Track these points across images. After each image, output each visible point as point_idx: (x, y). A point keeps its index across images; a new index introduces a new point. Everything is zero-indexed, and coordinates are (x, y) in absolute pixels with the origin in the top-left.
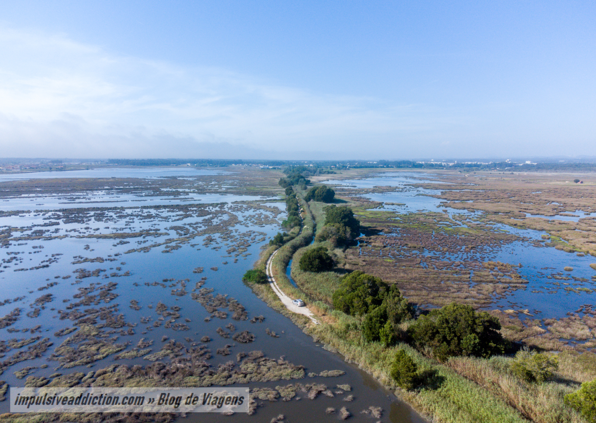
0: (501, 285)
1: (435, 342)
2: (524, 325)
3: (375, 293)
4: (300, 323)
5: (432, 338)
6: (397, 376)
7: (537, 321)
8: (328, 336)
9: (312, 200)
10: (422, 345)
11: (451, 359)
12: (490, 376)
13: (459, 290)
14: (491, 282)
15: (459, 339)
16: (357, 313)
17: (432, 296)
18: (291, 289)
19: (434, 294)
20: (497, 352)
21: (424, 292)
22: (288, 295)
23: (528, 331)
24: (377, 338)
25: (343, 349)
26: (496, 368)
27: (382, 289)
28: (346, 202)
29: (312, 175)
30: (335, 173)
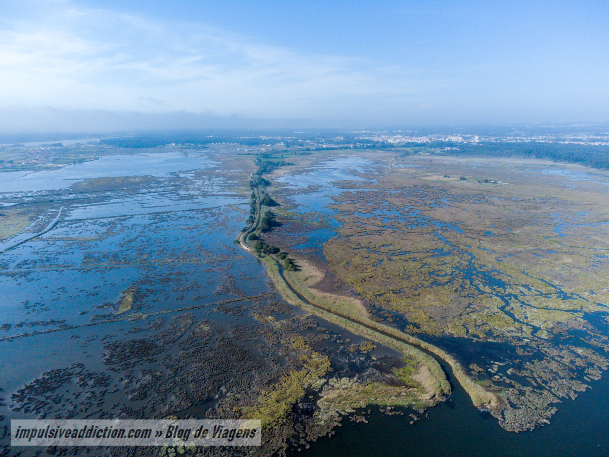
4: (246, 251)
8: (251, 253)
9: (262, 205)
14: (297, 242)
16: (257, 247)
18: (245, 244)
22: (244, 246)
28: (279, 205)
29: (276, 169)
30: (294, 165)
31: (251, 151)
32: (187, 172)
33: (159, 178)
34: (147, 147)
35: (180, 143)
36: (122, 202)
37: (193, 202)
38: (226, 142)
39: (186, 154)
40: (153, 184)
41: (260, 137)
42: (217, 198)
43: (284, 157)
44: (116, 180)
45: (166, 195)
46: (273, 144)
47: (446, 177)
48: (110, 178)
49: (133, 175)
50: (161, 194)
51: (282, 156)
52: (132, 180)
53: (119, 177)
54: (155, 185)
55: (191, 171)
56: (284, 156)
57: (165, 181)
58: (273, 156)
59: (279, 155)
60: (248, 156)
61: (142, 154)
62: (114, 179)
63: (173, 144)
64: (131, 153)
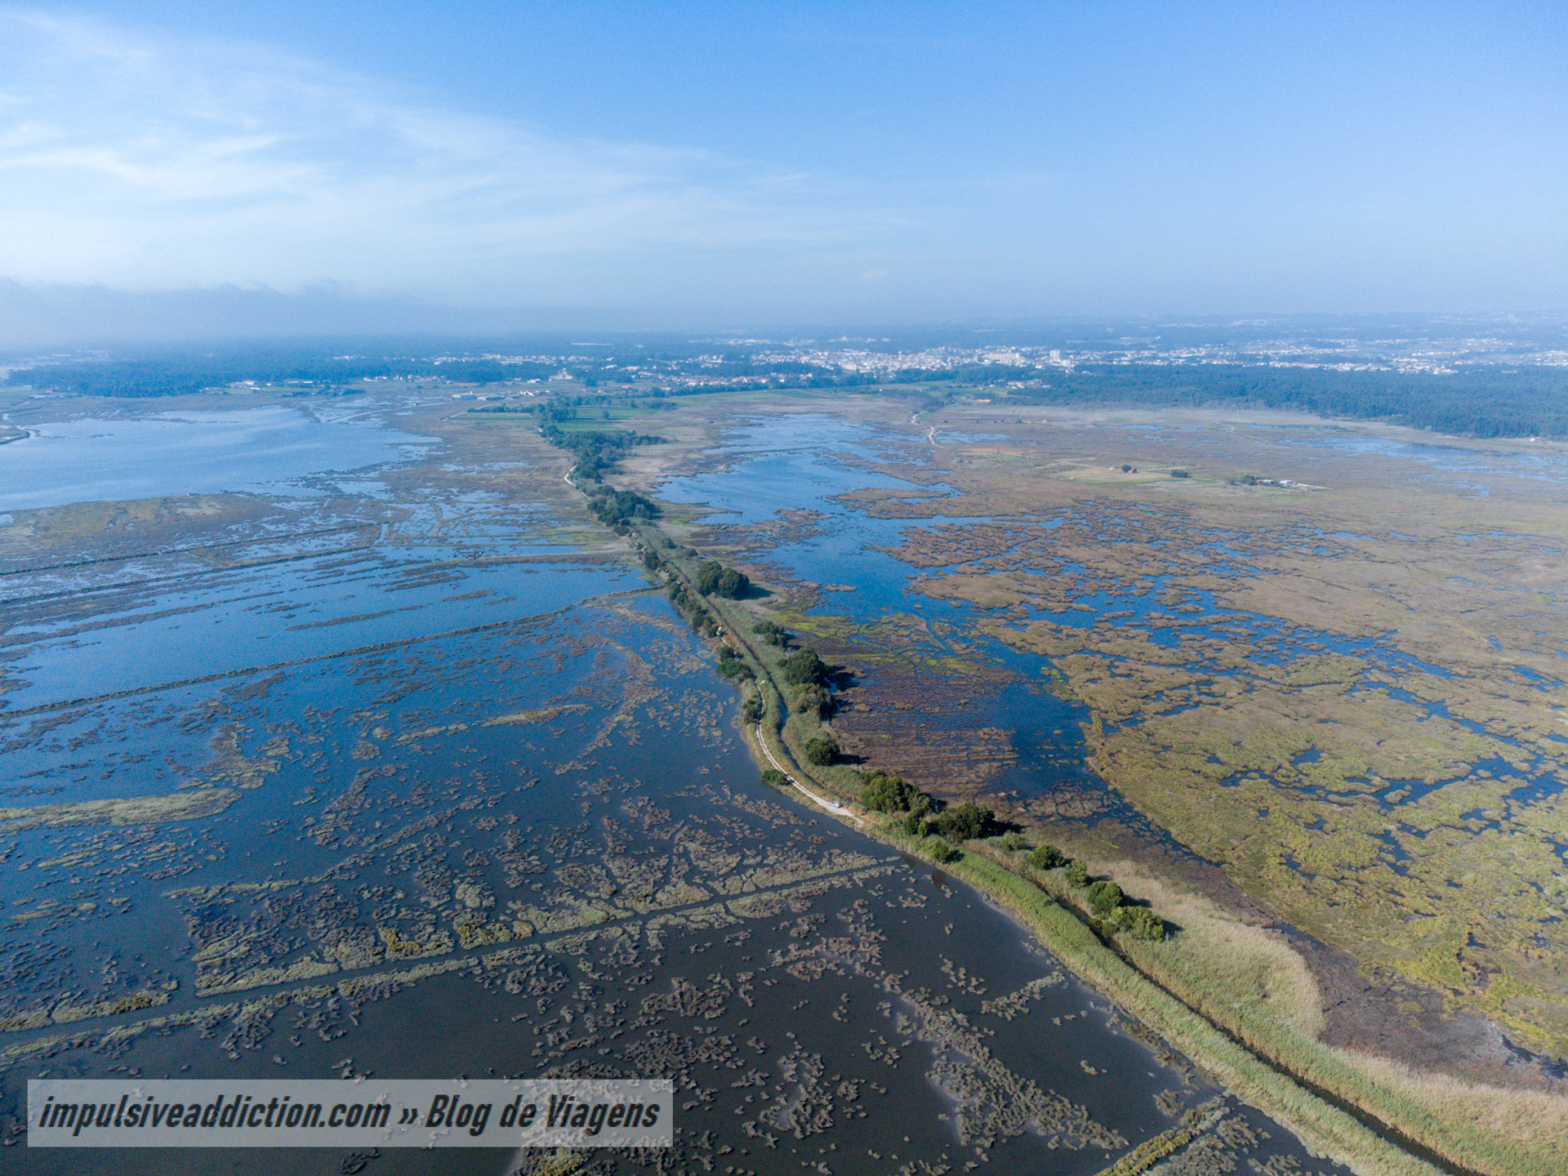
0: (995, 764)
1: (954, 831)
2: (1012, 807)
3: (901, 793)
4: (848, 823)
5: (952, 828)
6: (937, 857)
7: (1021, 803)
8: (877, 833)
9: (713, 594)
10: (945, 833)
11: (965, 842)
12: (989, 850)
13: (960, 774)
14: (987, 760)
15: (969, 828)
16: (889, 811)
17: (938, 783)
18: (821, 792)
19: (940, 781)
20: (992, 834)
21: (931, 780)
22: (821, 797)
23: (1014, 813)
24: (915, 832)
25: (892, 841)
26: (992, 845)
27: (907, 790)
28: (766, 593)
29: (623, 456)
30: (665, 441)
31: (495, 399)
32: (354, 475)
33: (278, 499)
34: (171, 393)
35: (268, 381)
36: (205, 606)
37: (459, 593)
38: (404, 373)
39: (306, 412)
40: (272, 523)
41: (488, 357)
42: (529, 572)
43: (610, 417)
44: (132, 512)
45: (348, 568)
46: (544, 378)
47: (1126, 469)
48: (106, 506)
49: (186, 492)
50: (329, 566)
51: (607, 416)
52: (191, 512)
53: (137, 503)
54: (282, 527)
55: (364, 469)
56: (613, 413)
57: (302, 512)
58: (580, 414)
59: (596, 412)
60: (501, 415)
61: (166, 415)
62: (122, 508)
63: (250, 383)
64: (129, 413)
